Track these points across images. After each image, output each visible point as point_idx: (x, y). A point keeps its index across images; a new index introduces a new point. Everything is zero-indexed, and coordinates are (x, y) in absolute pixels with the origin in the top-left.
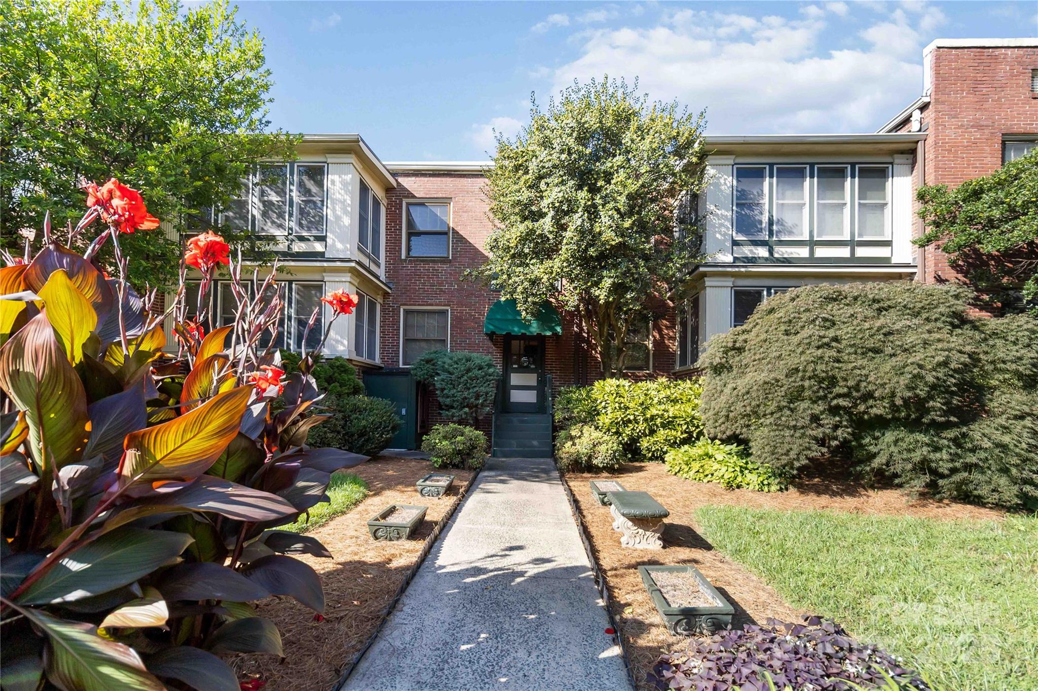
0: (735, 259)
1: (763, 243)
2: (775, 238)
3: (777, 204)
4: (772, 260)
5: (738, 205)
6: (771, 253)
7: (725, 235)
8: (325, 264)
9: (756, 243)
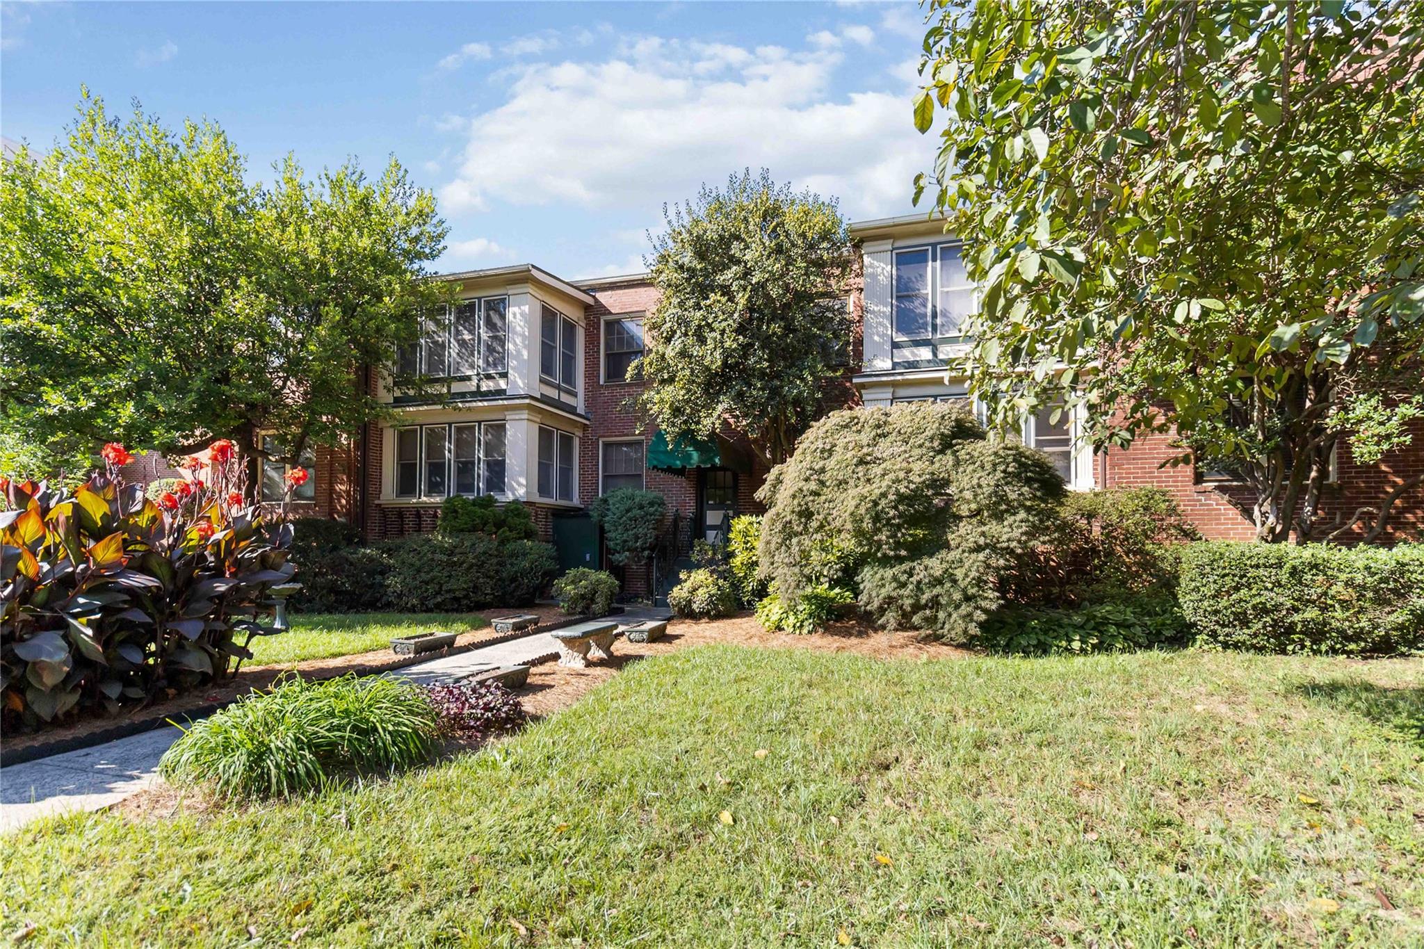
0: (895, 365)
1: (926, 343)
2: (939, 336)
3: (942, 292)
4: (936, 362)
5: (898, 297)
6: (935, 355)
7: (882, 336)
8: (506, 402)
9: (917, 344)
